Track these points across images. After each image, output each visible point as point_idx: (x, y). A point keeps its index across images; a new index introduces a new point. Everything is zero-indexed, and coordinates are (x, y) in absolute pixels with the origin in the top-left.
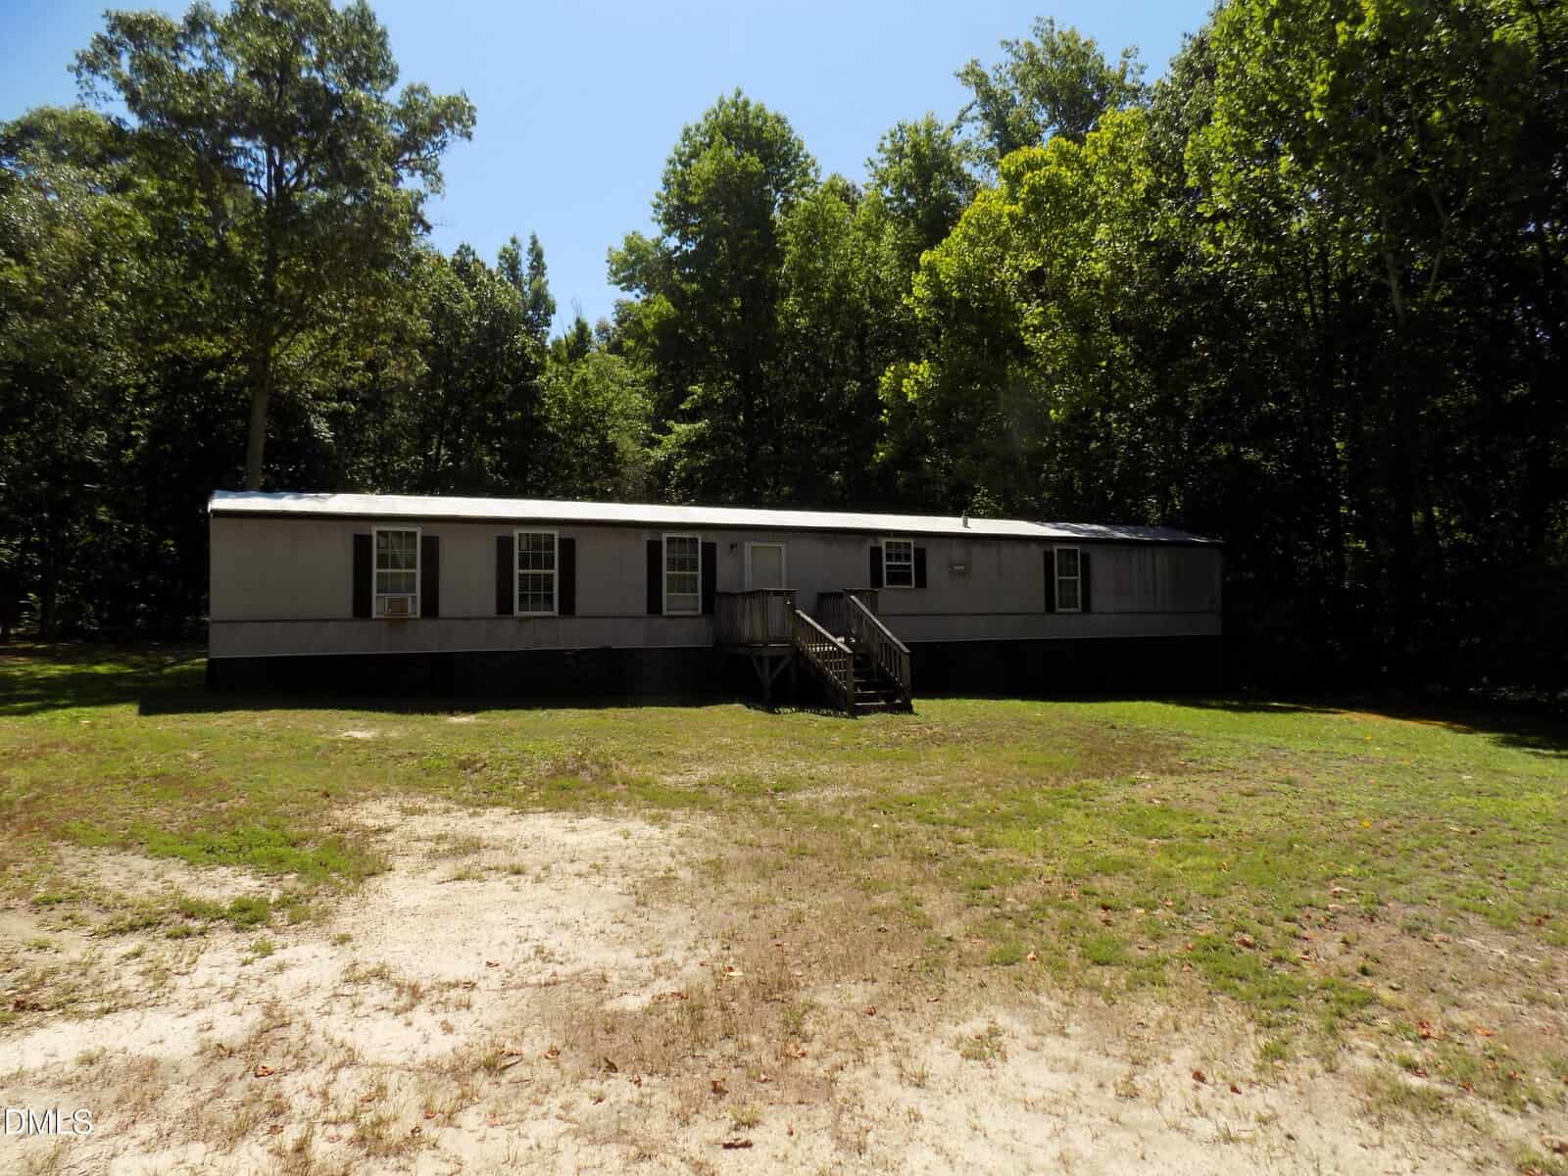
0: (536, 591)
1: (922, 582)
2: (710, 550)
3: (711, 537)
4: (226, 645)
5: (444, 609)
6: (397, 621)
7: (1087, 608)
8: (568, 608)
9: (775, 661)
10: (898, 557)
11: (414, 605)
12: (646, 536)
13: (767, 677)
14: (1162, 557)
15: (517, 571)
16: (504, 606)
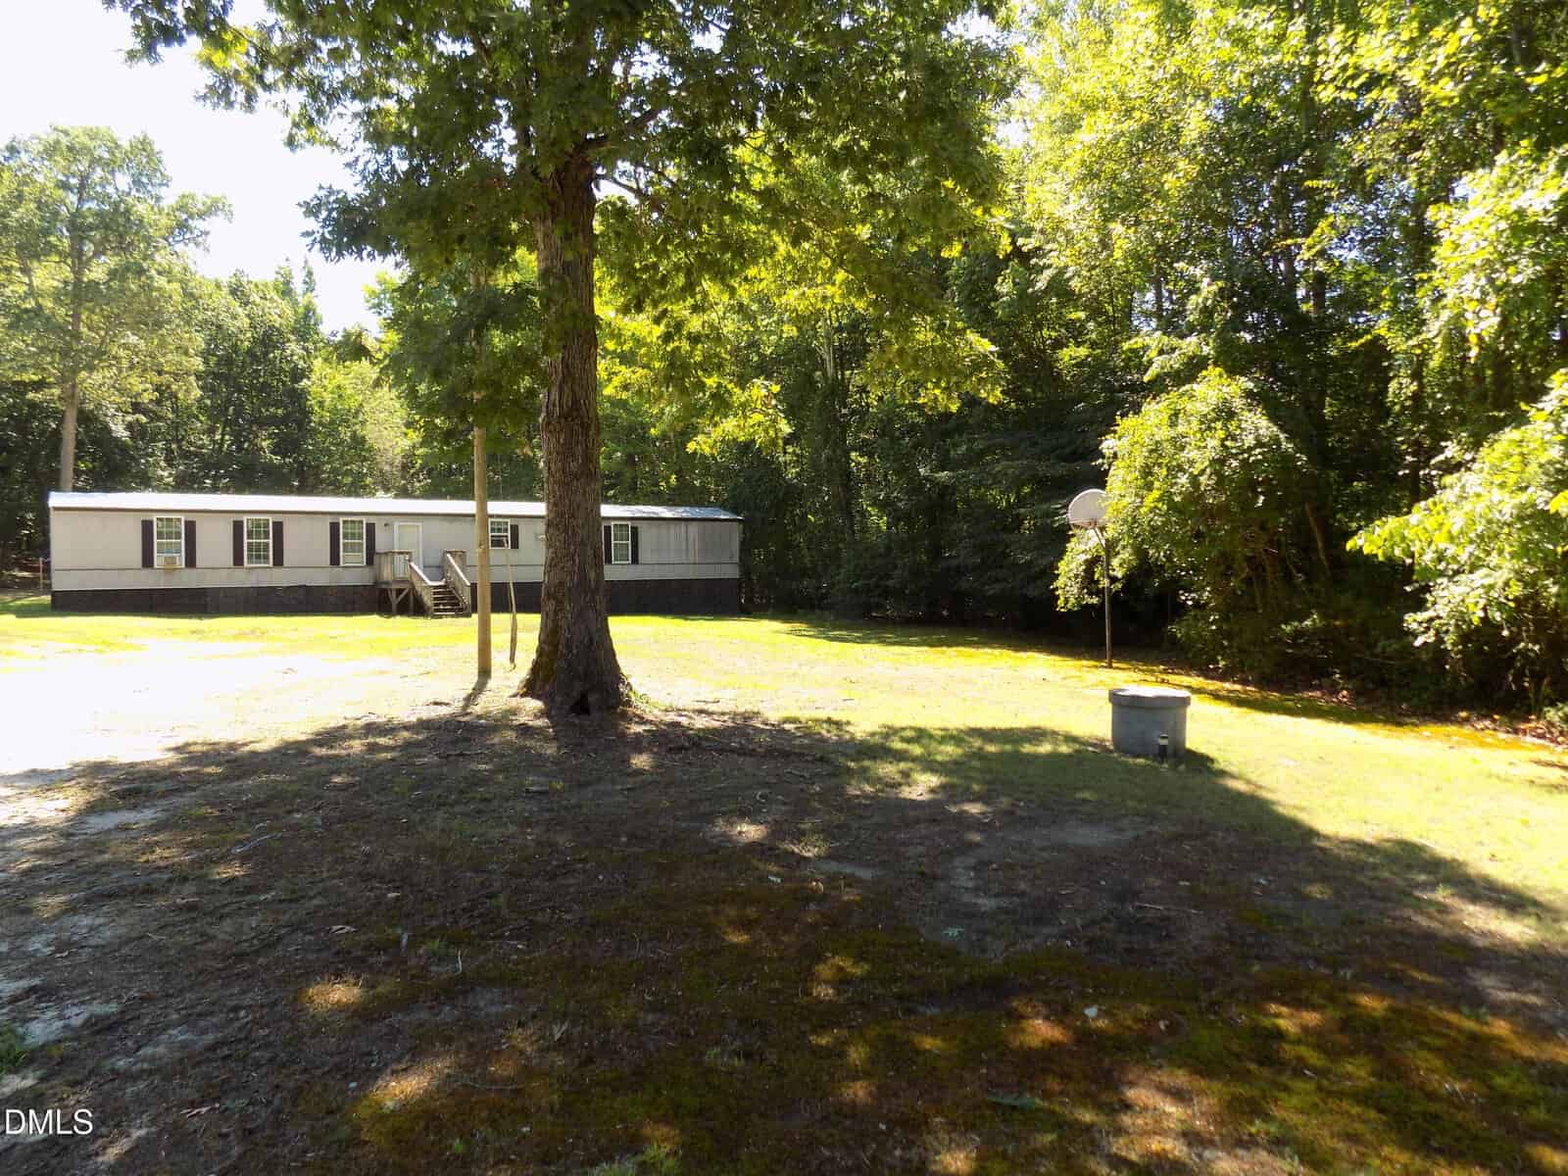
0: (258, 554)
1: (515, 545)
2: (371, 528)
3: (372, 520)
4: (61, 582)
5: (199, 563)
6: (170, 570)
7: (635, 561)
8: (279, 561)
9: (399, 592)
10: (499, 530)
11: (181, 560)
12: (329, 519)
13: (395, 600)
14: (694, 528)
15: (246, 541)
16: (238, 560)
